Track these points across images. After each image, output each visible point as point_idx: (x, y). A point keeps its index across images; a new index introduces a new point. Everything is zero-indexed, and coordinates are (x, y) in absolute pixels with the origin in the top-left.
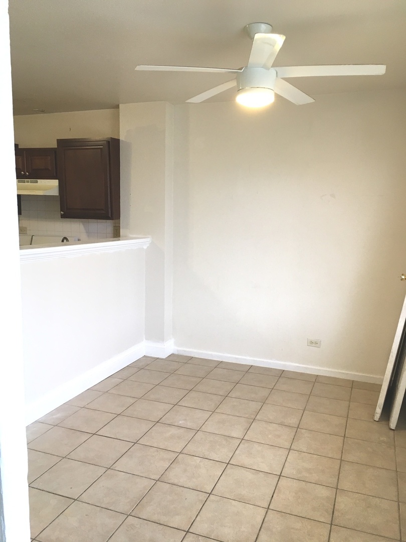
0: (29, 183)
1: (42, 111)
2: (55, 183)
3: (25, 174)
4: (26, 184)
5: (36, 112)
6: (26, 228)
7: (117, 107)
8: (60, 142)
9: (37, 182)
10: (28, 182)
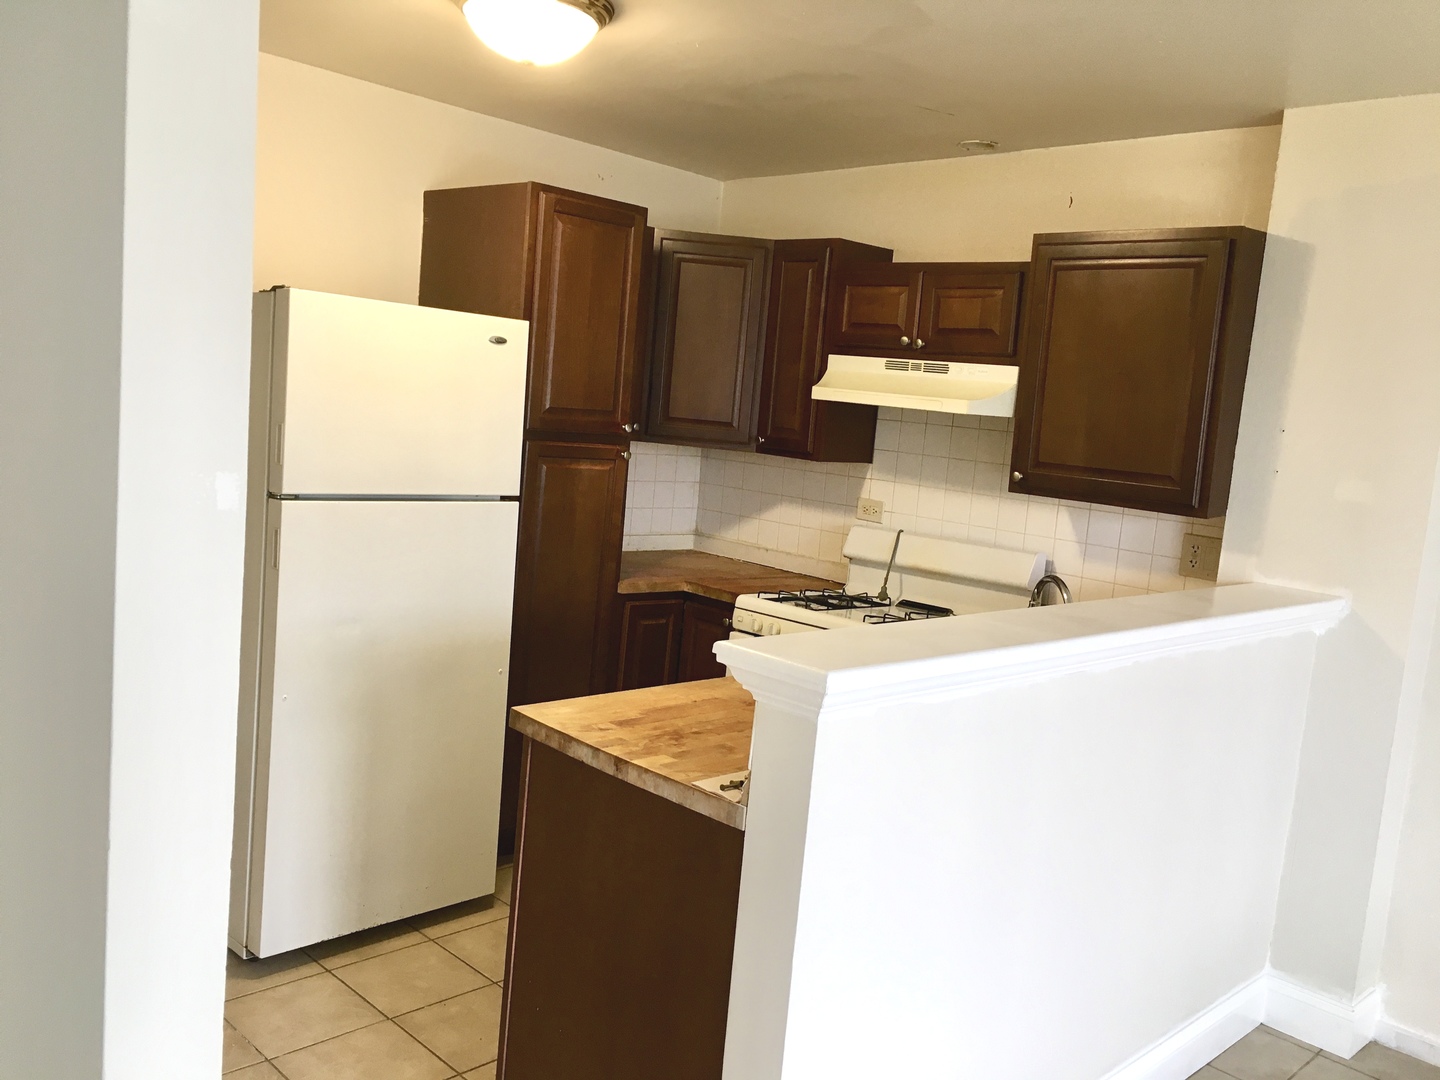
0: (921, 374)
1: (990, 146)
2: (1006, 377)
3: (912, 342)
4: (910, 373)
5: (968, 150)
6: (881, 504)
7: (1277, 118)
8: (1041, 242)
9: (945, 370)
10: (917, 368)
